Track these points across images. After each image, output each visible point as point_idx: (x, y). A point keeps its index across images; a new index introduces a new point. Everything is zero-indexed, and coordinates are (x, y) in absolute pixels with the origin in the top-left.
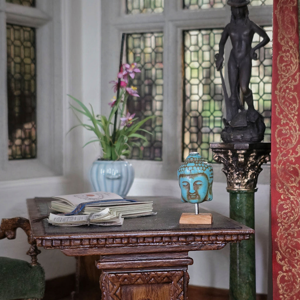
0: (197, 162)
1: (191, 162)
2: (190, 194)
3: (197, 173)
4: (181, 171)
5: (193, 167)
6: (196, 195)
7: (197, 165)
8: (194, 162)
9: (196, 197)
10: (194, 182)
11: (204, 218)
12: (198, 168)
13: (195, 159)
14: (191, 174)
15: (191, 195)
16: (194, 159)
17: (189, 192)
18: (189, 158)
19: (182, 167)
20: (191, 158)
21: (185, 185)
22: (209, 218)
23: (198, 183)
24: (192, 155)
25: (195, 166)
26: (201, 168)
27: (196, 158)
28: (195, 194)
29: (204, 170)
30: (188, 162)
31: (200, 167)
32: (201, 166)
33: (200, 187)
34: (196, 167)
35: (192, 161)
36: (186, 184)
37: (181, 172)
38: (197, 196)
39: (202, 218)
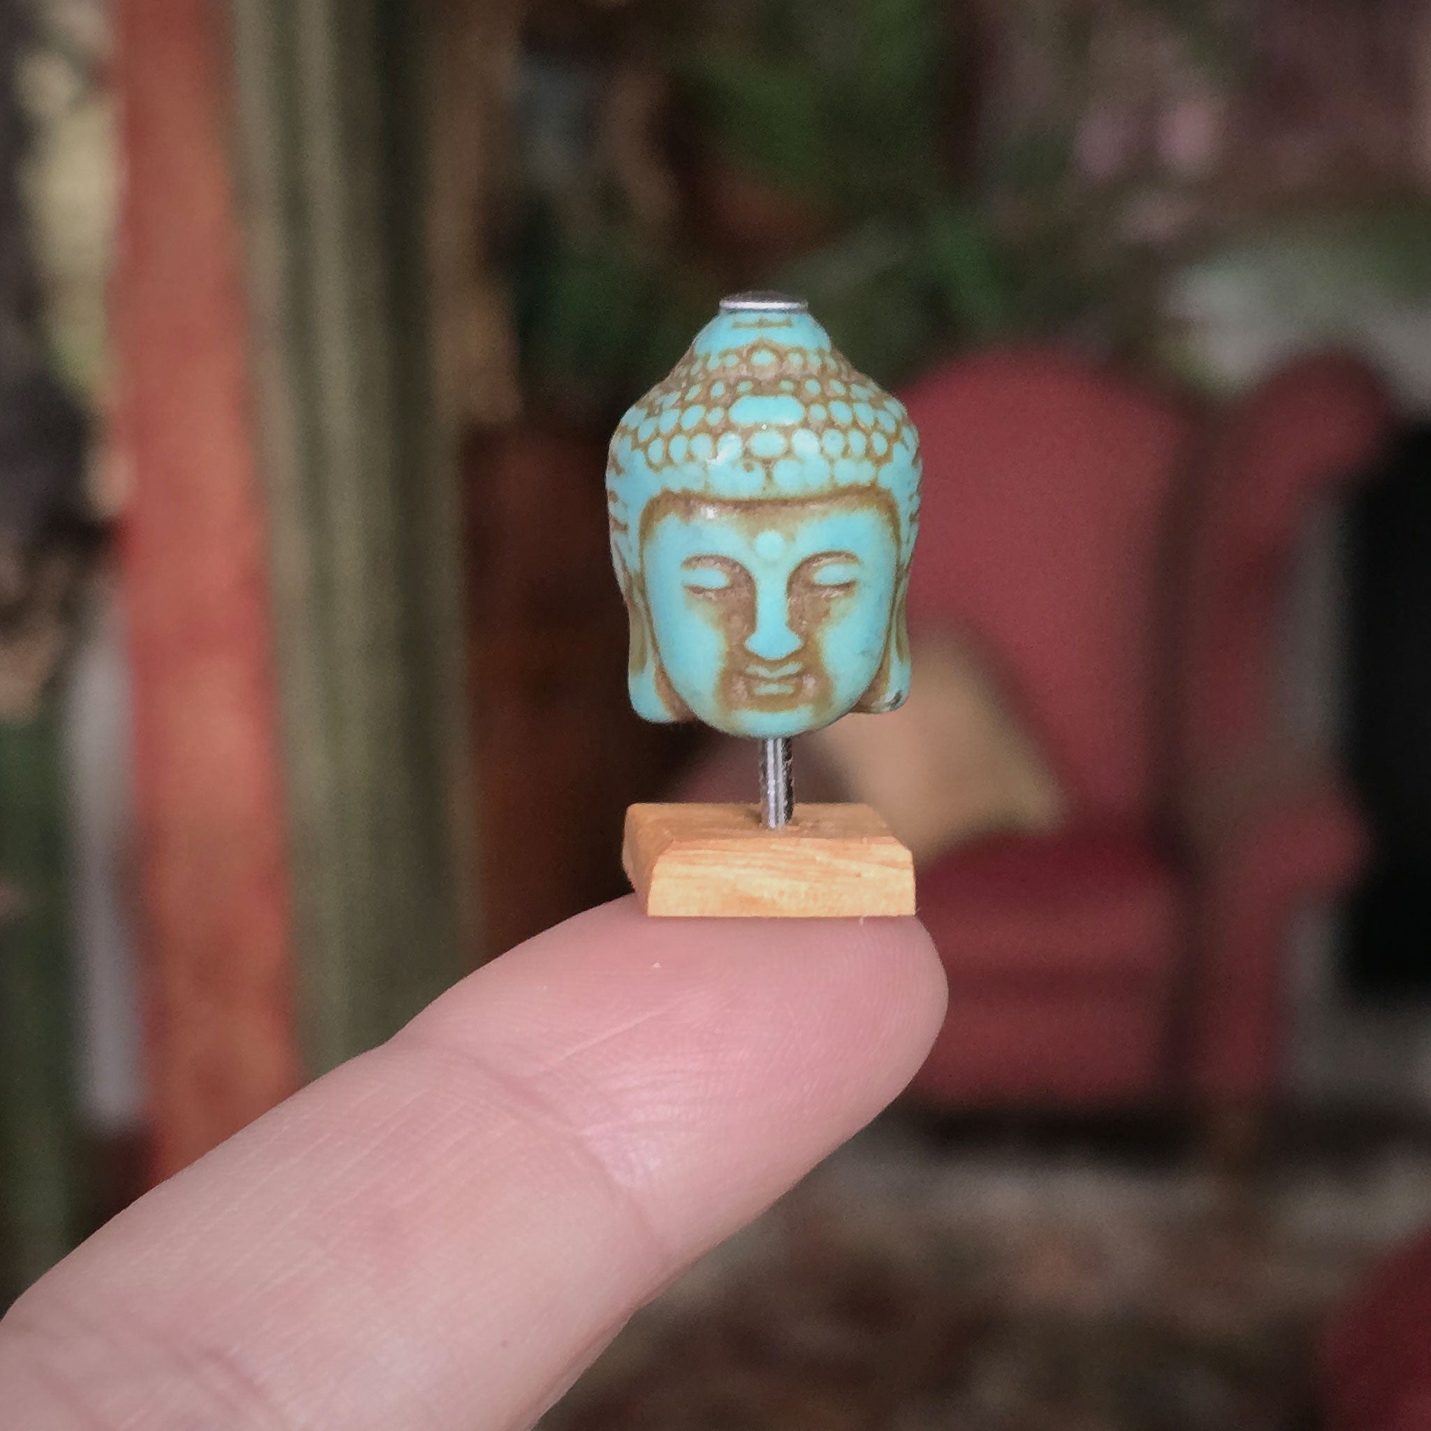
0: (812, 387)
1: (761, 389)
2: (753, 669)
3: (828, 488)
4: (668, 459)
5: (787, 431)
6: (799, 675)
7: (818, 413)
8: (787, 385)
9: (799, 688)
10: (798, 560)
11: (854, 866)
12: (834, 441)
13: (795, 360)
14: (772, 493)
15: (762, 671)
16: (781, 355)
17: (741, 647)
18: (738, 353)
19: (679, 430)
20: (753, 349)
21: (702, 584)
22: (893, 864)
23: (829, 573)
24: (761, 324)
25: (805, 424)
26: (857, 441)
27: (801, 351)
28: (792, 668)
29: (879, 461)
30: (732, 388)
31: (844, 431)
32: (855, 424)
33: (840, 604)
34: (819, 434)
35: (770, 375)
36: (716, 578)
37: (667, 471)
38: (810, 683)
39: (840, 864)
